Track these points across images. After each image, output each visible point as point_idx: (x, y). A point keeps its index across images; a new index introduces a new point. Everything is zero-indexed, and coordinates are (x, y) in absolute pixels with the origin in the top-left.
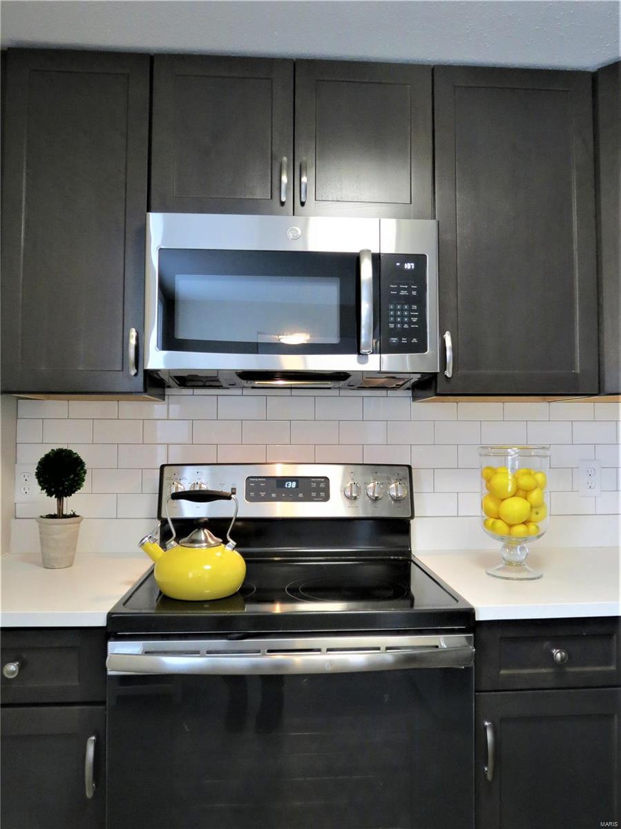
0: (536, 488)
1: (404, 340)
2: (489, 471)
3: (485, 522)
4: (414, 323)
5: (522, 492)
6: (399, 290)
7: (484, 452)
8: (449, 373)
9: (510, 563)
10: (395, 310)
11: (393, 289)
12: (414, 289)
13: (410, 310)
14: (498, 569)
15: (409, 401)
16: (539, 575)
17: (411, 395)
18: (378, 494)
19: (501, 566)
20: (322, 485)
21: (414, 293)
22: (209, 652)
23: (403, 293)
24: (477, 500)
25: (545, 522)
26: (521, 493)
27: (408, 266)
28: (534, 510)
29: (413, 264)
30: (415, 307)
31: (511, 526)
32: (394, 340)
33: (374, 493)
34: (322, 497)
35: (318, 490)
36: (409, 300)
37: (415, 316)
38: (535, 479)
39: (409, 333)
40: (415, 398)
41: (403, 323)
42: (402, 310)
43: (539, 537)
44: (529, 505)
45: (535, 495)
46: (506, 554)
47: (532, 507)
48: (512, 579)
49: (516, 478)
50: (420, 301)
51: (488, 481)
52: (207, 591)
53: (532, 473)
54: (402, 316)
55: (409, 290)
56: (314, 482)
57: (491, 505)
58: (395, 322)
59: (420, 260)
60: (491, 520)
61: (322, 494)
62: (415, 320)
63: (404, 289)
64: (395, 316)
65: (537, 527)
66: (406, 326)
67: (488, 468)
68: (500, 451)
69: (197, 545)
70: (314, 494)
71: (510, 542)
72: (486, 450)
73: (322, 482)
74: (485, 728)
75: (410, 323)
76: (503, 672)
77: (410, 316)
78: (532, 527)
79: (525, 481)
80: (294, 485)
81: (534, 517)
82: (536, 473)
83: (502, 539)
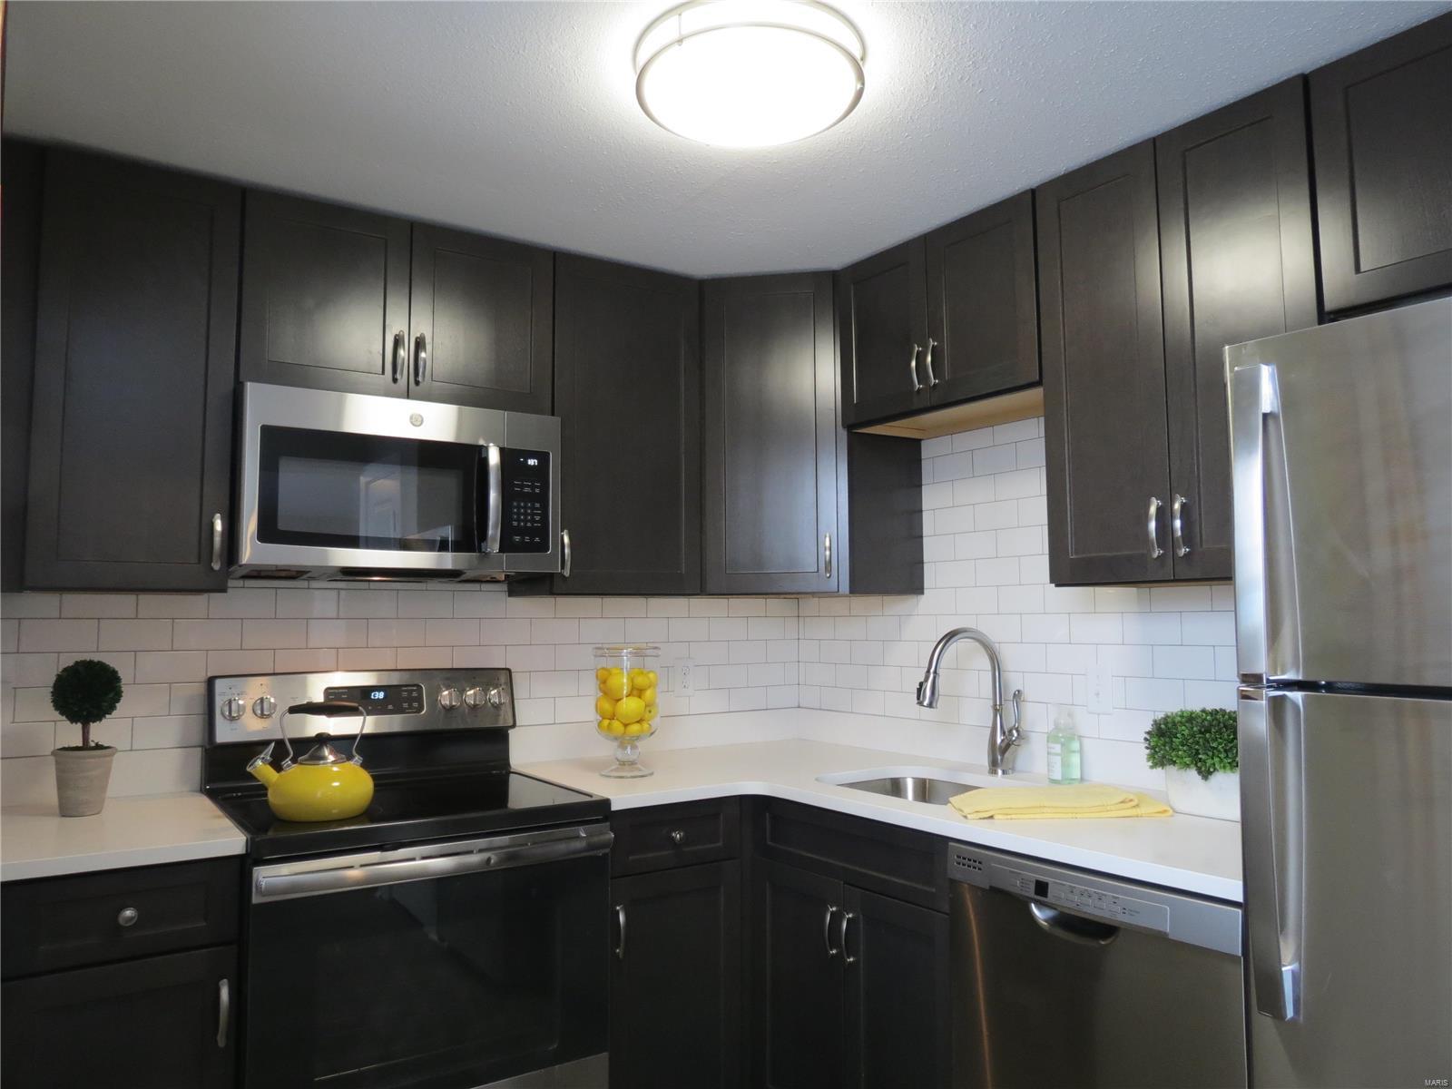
0: (649, 687)
1: (527, 539)
2: (605, 672)
3: (600, 724)
4: (537, 522)
5: (637, 691)
6: (522, 486)
7: (600, 652)
8: (567, 573)
9: (623, 763)
10: (519, 507)
11: (518, 486)
12: (537, 487)
13: (533, 508)
14: (612, 771)
15: (504, 596)
16: (650, 772)
17: (506, 589)
18: (455, 702)
19: (613, 767)
20: (415, 694)
21: (537, 491)
22: (362, 866)
23: (526, 490)
24: (591, 702)
25: (656, 722)
26: (635, 692)
27: (531, 462)
28: (648, 709)
29: (536, 461)
30: (537, 505)
31: (626, 725)
32: (517, 538)
33: (451, 701)
34: (415, 708)
35: (410, 700)
36: (532, 497)
37: (537, 514)
38: (649, 678)
39: (532, 532)
40: (511, 593)
41: (526, 521)
42: (525, 507)
43: (652, 734)
44: (643, 704)
45: (648, 693)
46: (620, 754)
47: (646, 706)
48: (627, 778)
49: (632, 680)
50: (543, 499)
51: (604, 682)
52: (334, 811)
53: (645, 672)
54: (526, 514)
55: (533, 487)
56: (406, 691)
57: (607, 706)
58: (519, 520)
59: (543, 457)
60: (606, 722)
61: (415, 705)
62: (537, 518)
63: (528, 486)
64: (519, 514)
65: (650, 725)
66: (529, 524)
67: (603, 668)
68: (614, 652)
69: (322, 762)
70: (405, 705)
71: (624, 741)
72: (600, 651)
73: (414, 691)
74: (618, 913)
75: (533, 521)
76: (630, 858)
77: (533, 515)
78: (645, 726)
79: (640, 681)
80: (381, 695)
81: (647, 715)
82: (649, 672)
83: (616, 739)
